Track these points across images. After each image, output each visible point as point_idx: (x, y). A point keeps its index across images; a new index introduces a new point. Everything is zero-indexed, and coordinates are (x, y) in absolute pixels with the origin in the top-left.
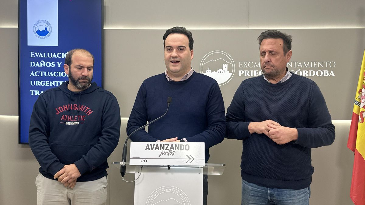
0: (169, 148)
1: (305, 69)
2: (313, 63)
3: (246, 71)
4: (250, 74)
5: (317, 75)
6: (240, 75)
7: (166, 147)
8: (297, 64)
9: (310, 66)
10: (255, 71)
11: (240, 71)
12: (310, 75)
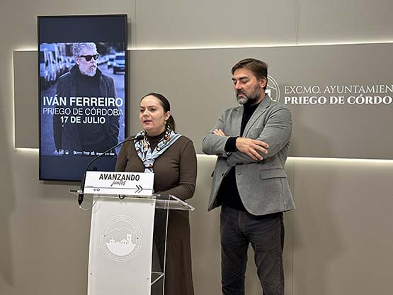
0: (121, 178)
1: (369, 94)
2: (379, 87)
3: (293, 98)
4: (298, 101)
5: (384, 101)
6: (286, 103)
7: (118, 176)
8: (358, 89)
9: (375, 91)
10: (305, 98)
11: (286, 98)
12: (375, 102)
